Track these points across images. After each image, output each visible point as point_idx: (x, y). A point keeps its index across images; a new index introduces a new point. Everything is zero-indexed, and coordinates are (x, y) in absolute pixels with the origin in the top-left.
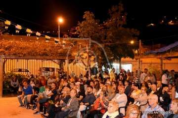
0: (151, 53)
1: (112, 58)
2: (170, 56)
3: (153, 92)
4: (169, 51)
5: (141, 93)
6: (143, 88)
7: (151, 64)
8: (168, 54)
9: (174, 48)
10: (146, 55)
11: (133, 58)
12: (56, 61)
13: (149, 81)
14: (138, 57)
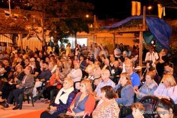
0: (104, 29)
1: (68, 32)
2: (122, 31)
3: (106, 66)
4: (121, 27)
5: (95, 68)
6: (97, 63)
8: (120, 29)
10: (100, 30)
11: (88, 33)
12: (8, 35)
13: (103, 56)
14: (93, 32)
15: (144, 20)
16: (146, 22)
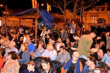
0: (13, 15)
4: (24, 14)
7: (14, 21)
8: (23, 16)
9: (27, 13)
10: (11, 15)
11: (2, 17)
14: (5, 17)
15: (38, 12)
16: (39, 13)
